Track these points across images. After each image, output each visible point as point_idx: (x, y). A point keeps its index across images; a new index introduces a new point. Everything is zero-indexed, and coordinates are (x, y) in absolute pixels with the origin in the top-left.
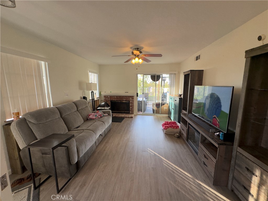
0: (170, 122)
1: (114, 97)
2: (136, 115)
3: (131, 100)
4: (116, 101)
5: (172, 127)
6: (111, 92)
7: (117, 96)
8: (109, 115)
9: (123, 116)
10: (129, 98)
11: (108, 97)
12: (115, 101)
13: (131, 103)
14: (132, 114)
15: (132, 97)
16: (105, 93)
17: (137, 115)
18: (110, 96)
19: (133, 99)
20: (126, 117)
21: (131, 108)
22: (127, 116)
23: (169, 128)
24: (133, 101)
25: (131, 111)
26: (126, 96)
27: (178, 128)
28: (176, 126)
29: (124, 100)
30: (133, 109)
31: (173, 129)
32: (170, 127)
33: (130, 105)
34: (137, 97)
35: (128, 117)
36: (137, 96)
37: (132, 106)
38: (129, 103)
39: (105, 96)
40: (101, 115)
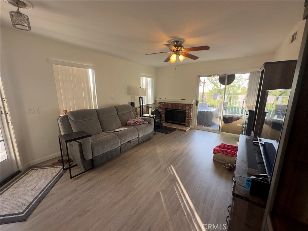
0: (228, 146)
1: (169, 104)
2: (193, 129)
3: (188, 109)
4: (171, 109)
5: (224, 153)
6: (166, 98)
7: (172, 104)
8: (149, 123)
9: (175, 127)
10: (186, 107)
11: (163, 103)
12: (169, 109)
13: (188, 113)
14: (188, 127)
15: (190, 106)
16: (160, 100)
17: (195, 129)
18: (164, 103)
19: (191, 108)
20: (178, 129)
21: (187, 119)
22: (180, 128)
23: (220, 153)
24: (190, 110)
25: (187, 123)
26: (182, 104)
27: (234, 156)
28: (231, 153)
29: (180, 109)
30: (189, 121)
31: (224, 155)
32: (222, 152)
33: (187, 115)
34: (196, 106)
35: (181, 130)
36: (197, 104)
37: (188, 117)
38: (185, 113)
39: (160, 103)
40: (140, 123)
